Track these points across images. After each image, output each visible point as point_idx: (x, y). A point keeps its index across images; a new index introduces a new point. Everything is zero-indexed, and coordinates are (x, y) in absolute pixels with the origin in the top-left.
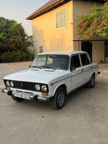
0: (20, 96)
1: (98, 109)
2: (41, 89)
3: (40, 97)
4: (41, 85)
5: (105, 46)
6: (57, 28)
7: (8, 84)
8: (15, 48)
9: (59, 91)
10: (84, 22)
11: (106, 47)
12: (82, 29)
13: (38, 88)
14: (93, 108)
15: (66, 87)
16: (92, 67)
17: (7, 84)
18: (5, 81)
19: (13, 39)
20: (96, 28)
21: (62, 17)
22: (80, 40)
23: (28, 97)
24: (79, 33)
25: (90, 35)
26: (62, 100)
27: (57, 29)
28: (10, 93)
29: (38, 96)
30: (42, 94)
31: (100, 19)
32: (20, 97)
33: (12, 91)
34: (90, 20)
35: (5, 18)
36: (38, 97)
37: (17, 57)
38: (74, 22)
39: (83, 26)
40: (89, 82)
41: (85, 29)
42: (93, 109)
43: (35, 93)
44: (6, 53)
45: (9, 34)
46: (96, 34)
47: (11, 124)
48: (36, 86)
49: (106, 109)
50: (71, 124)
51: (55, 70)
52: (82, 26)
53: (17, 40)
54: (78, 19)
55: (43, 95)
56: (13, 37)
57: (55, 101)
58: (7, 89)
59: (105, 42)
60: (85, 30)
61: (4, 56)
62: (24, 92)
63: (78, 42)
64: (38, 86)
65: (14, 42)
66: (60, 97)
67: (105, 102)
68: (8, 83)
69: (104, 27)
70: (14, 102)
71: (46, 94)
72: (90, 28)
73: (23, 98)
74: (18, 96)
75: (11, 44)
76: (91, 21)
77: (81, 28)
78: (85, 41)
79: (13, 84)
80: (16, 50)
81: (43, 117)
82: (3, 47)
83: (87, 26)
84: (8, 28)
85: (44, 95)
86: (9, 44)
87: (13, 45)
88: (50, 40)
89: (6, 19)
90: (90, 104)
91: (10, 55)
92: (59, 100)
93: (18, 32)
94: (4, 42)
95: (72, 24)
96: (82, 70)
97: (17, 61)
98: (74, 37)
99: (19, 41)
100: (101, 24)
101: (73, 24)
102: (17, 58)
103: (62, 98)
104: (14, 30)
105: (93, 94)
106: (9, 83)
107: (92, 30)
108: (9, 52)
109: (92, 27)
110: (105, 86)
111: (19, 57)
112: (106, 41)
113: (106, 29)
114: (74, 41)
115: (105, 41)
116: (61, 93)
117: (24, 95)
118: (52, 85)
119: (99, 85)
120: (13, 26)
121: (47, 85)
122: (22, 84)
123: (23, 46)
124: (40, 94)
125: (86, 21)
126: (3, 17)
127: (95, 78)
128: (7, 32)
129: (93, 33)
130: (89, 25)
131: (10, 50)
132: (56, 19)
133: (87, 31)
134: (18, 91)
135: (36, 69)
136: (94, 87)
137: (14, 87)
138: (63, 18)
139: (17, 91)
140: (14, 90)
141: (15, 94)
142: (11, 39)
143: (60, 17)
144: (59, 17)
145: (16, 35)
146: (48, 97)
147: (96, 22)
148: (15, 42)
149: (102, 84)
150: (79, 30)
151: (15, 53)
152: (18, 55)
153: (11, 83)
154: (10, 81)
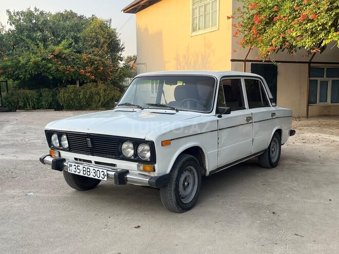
0: (82, 172)
1: (285, 214)
2: (136, 154)
3: (132, 175)
4: (137, 142)
5: (310, 76)
6: (194, 30)
7: (56, 142)
8: (93, 77)
9: (184, 163)
10: (259, 13)
11: (311, 79)
12: (254, 31)
13: (129, 152)
14: (274, 213)
15: (204, 156)
16: (273, 114)
17: (54, 143)
18: (49, 134)
19: (90, 56)
20: (289, 27)
21: (205, 5)
22: (248, 58)
23: (101, 175)
24: (246, 41)
25: (272, 45)
26: (191, 186)
27: (194, 34)
28: (58, 165)
29: (127, 172)
30: (138, 166)
31: (298, 6)
32: (81, 174)
33: (64, 160)
34: (273, 7)
35: (76, 14)
36: (128, 176)
37: (96, 98)
38: (234, 13)
39: (256, 23)
40: (265, 151)
41: (261, 30)
42: (272, 215)
43: (121, 165)
44: (71, 87)
45: (80, 44)
46: (287, 41)
47: (52, 240)
48: (125, 146)
49: (308, 216)
50: (210, 247)
51: (177, 111)
52: (253, 24)
53: (98, 58)
54: (244, 7)
55: (141, 171)
56: (91, 50)
57: (173, 187)
58: (52, 155)
59: (310, 68)
60: (262, 32)
61: (66, 95)
62: (93, 163)
63: (243, 63)
64: (128, 147)
65: (91, 62)
66: (186, 179)
67: (305, 200)
68: (55, 140)
69: (309, 24)
70: (71, 190)
71: (148, 167)
72: (274, 27)
73: (91, 176)
74: (77, 173)
75: (84, 66)
76: (276, 12)
77: (250, 29)
78: (262, 61)
79: (67, 142)
80: (94, 81)
81: (139, 227)
82: (64, 73)
83: (267, 23)
84: (79, 31)
85: (144, 170)
86: (79, 66)
87: (89, 69)
88: (177, 59)
89: (79, 15)
90: (266, 203)
91: (80, 92)
92: (185, 188)
93: (102, 40)
94: (68, 62)
95: (229, 18)
96: (249, 119)
97: (97, 109)
98: (234, 51)
99: (103, 60)
100: (300, 16)
101: (233, 17)
102: (97, 100)
103: (191, 182)
104: (94, 34)
105: (276, 180)
106: (58, 141)
107: (278, 33)
108: (78, 86)
109: (277, 25)
110: (308, 165)
111: (102, 99)
112: (312, 65)
113: (313, 28)
114: (233, 60)
115: (309, 66)
116: (191, 171)
117: (92, 169)
118: (165, 143)
119: (291, 162)
120: (92, 26)
121: (151, 144)
122: (89, 142)
123: (111, 72)
124: (132, 166)
125: (263, 9)
126: (72, 12)
127: (280, 145)
128: (76, 40)
129: (281, 39)
130: (270, 21)
131: (81, 80)
132: (193, 10)
133: (264, 35)
134: (80, 160)
135: (131, 110)
136: (277, 167)
137: (70, 149)
138: (209, 7)
139: (76, 159)
140: (69, 156)
141: (71, 166)
142: (84, 56)
143: (203, 3)
144: (200, 4)
145: (97, 47)
146: (152, 174)
147: (288, 11)
148: (93, 63)
149: (299, 160)
150: (246, 33)
151: (93, 89)
152: (98, 94)
153: (62, 139)
154: (60, 134)
